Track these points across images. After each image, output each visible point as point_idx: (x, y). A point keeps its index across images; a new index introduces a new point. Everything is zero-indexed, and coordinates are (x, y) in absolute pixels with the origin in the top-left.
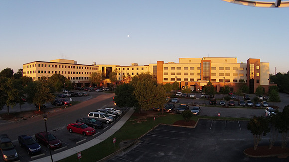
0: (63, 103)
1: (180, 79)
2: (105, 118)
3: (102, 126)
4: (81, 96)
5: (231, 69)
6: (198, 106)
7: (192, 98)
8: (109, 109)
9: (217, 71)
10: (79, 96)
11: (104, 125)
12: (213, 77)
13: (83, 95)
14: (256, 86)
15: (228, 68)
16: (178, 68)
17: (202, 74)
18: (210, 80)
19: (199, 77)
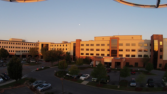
1: (93, 54)
9: (124, 47)
14: (159, 61)
15: (133, 45)
16: (92, 45)
17: (110, 50)
18: (118, 55)
19: (108, 53)
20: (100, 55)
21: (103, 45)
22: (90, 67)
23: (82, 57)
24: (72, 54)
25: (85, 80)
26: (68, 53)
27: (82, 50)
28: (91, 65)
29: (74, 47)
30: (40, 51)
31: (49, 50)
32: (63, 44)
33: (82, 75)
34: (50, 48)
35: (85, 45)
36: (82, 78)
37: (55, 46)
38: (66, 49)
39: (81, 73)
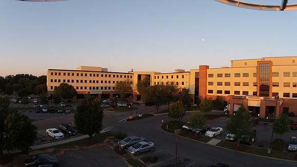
1: (228, 92)
9: (281, 79)
16: (227, 75)
17: (259, 85)
18: (271, 95)
19: (255, 89)
20: (241, 94)
21: (246, 75)
22: (223, 115)
23: (211, 97)
24: (193, 92)
25: (215, 136)
26: (186, 91)
27: (211, 84)
28: (225, 112)
29: (197, 80)
30: (134, 87)
31: (152, 84)
32: (177, 74)
33: (209, 129)
34: (154, 81)
35: (215, 75)
36: (210, 134)
37: (163, 78)
38: (183, 84)
39: (209, 125)
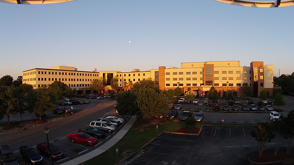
0: (64, 111)
1: (182, 85)
2: (107, 127)
3: (104, 135)
4: (82, 104)
5: (234, 72)
6: (201, 113)
7: (195, 104)
8: (110, 117)
9: (220, 75)
10: (80, 104)
11: (106, 134)
12: (216, 82)
13: (84, 103)
14: (260, 89)
15: (231, 72)
17: (205, 79)
18: (213, 84)
19: (202, 82)
